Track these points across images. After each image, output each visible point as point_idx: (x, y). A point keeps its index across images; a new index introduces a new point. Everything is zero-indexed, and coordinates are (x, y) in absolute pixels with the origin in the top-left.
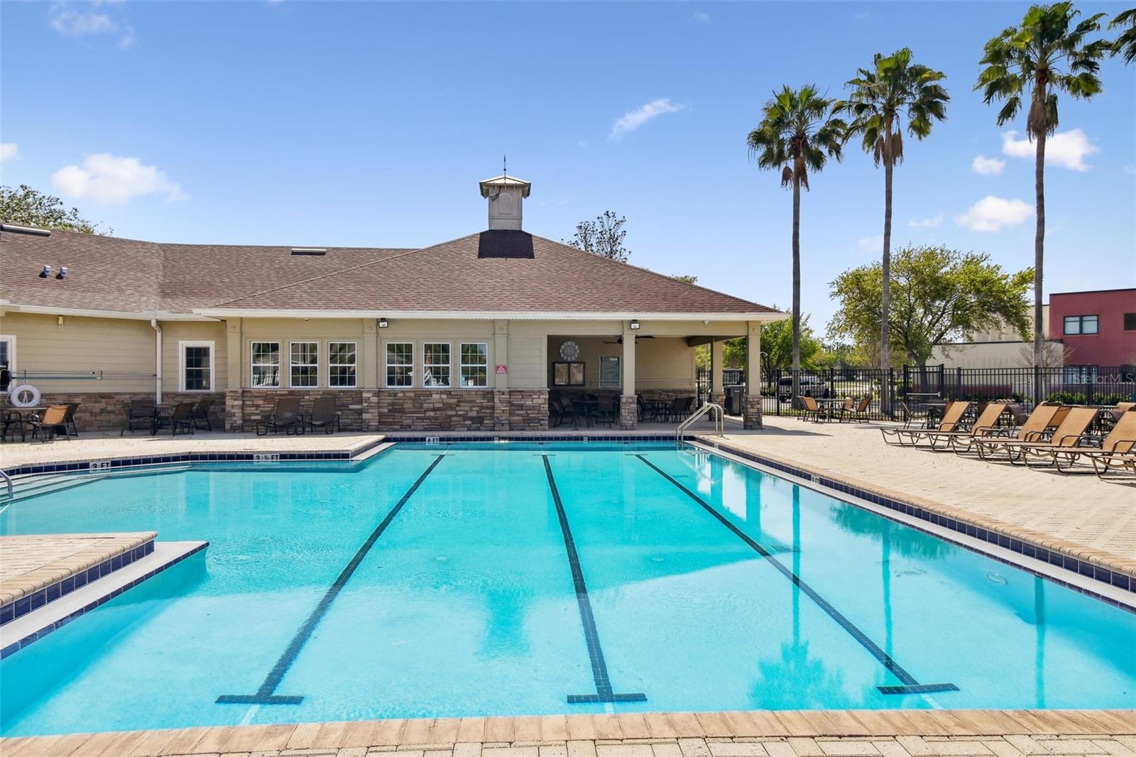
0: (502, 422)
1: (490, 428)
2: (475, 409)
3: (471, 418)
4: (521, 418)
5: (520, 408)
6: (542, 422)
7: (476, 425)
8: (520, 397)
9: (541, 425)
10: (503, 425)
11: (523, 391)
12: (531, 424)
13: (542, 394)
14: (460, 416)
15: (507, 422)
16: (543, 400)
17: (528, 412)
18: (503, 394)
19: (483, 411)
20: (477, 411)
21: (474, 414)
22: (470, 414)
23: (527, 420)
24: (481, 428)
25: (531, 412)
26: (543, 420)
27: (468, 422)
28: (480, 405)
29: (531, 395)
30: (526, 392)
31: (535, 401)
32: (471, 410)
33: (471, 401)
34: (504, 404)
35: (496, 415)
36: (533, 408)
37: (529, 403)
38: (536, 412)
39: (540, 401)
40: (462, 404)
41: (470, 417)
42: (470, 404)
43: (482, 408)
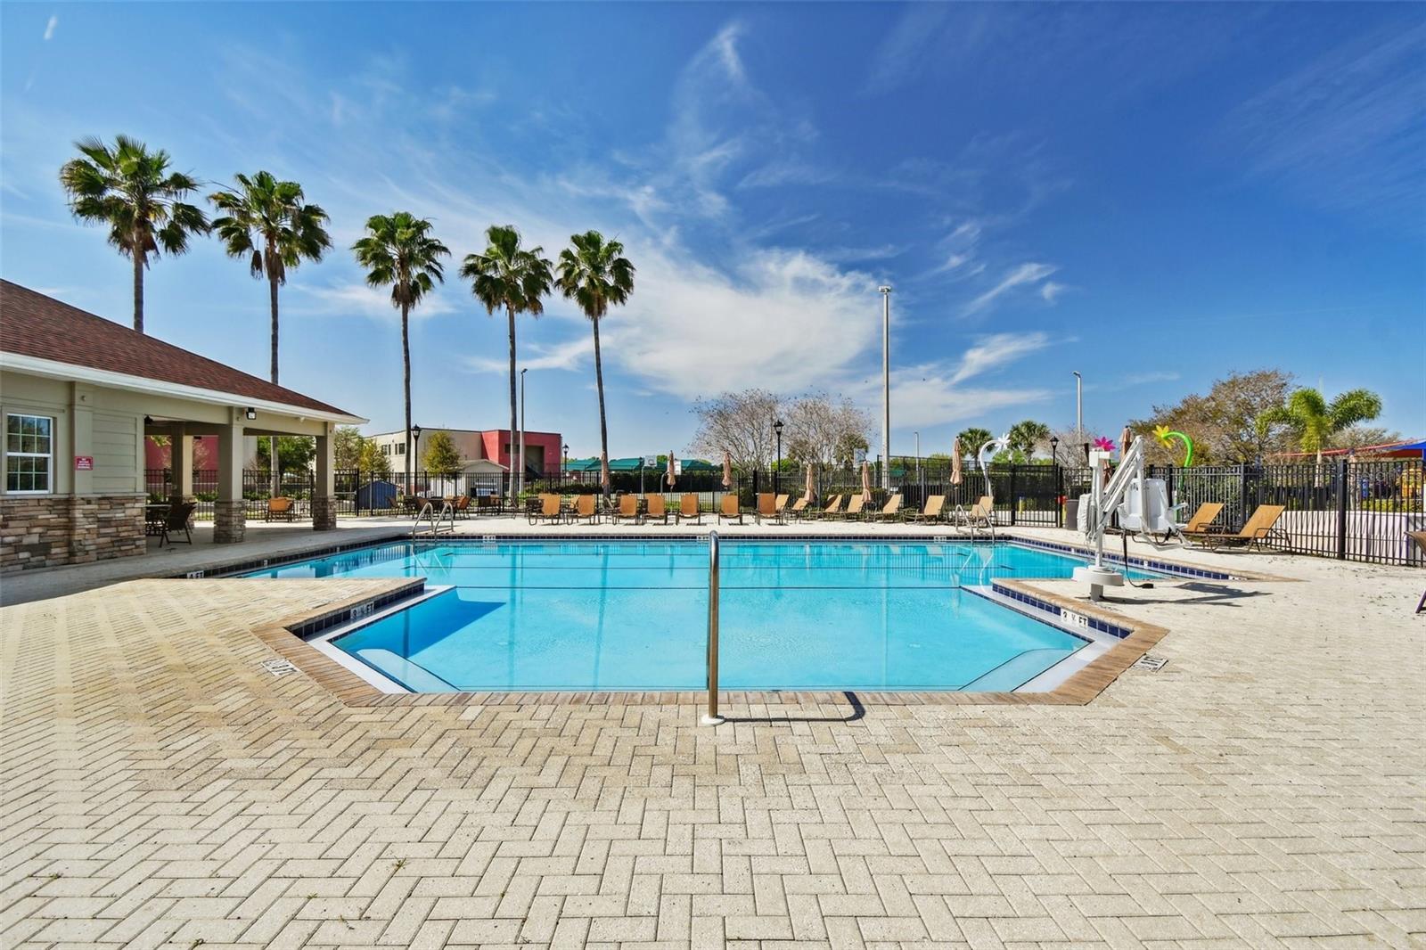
0: (87, 548)
1: (62, 561)
2: (35, 530)
3: (29, 548)
4: (108, 539)
5: (106, 524)
6: (138, 543)
7: (40, 558)
8: (108, 507)
9: (137, 547)
10: (87, 552)
11: (111, 498)
12: (123, 548)
13: (137, 501)
14: (9, 544)
15: (93, 547)
16: (140, 510)
17: (120, 529)
18: (89, 502)
19: (50, 533)
20: (41, 535)
21: (34, 539)
22: (26, 541)
23: (118, 541)
24: (48, 562)
25: (124, 528)
26: (139, 539)
27: (23, 555)
28: (45, 523)
29: (123, 504)
30: (116, 498)
31: (128, 512)
32: (29, 533)
33: (30, 518)
34: (90, 520)
35: (76, 538)
36: (125, 523)
37: (120, 515)
38: (130, 528)
39: (135, 512)
40: (11, 524)
41: (28, 545)
42: (27, 524)
43: (49, 527)
